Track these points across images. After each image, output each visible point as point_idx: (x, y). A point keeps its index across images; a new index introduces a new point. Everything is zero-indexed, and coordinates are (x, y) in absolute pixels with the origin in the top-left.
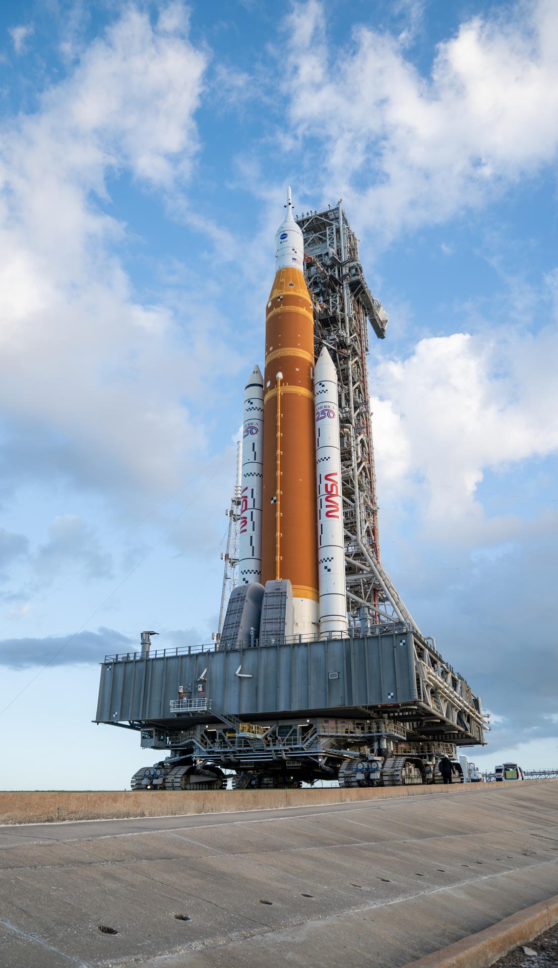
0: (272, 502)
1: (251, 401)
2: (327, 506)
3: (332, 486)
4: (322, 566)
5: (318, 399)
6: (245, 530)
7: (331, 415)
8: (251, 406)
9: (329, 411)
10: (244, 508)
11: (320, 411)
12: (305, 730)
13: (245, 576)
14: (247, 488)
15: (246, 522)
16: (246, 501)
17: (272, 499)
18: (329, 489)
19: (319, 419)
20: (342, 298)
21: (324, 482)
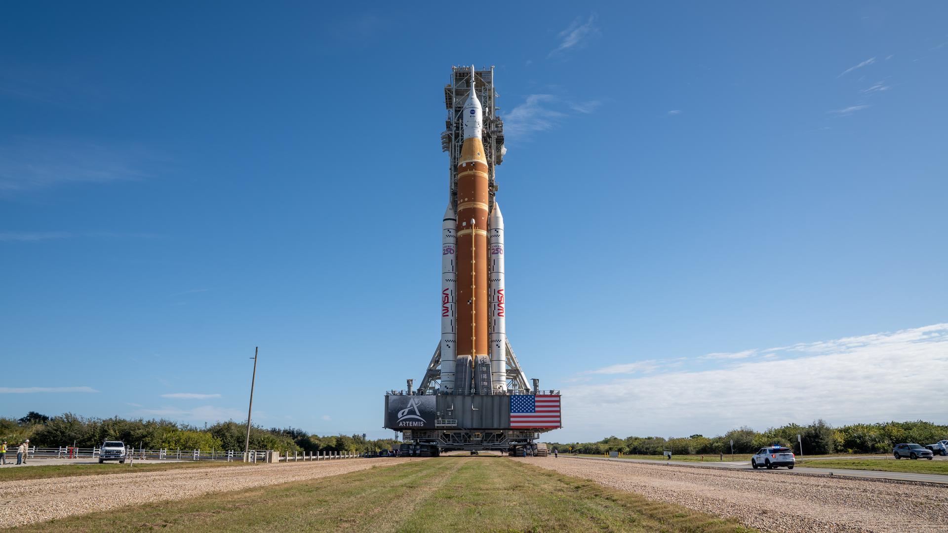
0: (469, 303)
1: (450, 230)
2: (499, 310)
3: (501, 297)
4: (494, 344)
5: (493, 240)
6: (448, 316)
7: (501, 252)
8: (450, 234)
9: (501, 249)
10: (446, 301)
11: (495, 248)
12: (499, 436)
13: (448, 343)
14: (448, 289)
15: (448, 311)
16: (448, 297)
17: (469, 301)
18: (500, 300)
19: (494, 253)
20: (490, 147)
21: (497, 294)
